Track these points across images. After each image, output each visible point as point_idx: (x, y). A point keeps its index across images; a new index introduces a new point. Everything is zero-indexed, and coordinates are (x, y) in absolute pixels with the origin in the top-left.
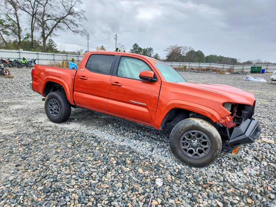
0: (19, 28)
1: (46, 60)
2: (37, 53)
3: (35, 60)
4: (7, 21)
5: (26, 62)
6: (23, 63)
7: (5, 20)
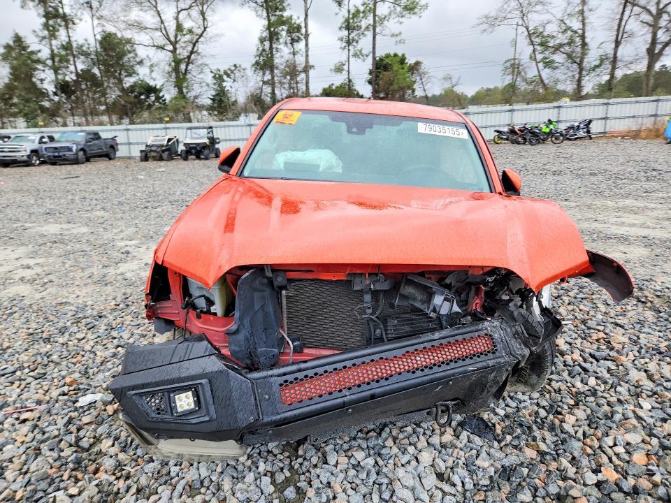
0: (584, 44)
1: (629, 117)
2: (606, 101)
3: (590, 122)
4: (560, 35)
5: (551, 130)
6: (545, 133)
7: (555, 34)
